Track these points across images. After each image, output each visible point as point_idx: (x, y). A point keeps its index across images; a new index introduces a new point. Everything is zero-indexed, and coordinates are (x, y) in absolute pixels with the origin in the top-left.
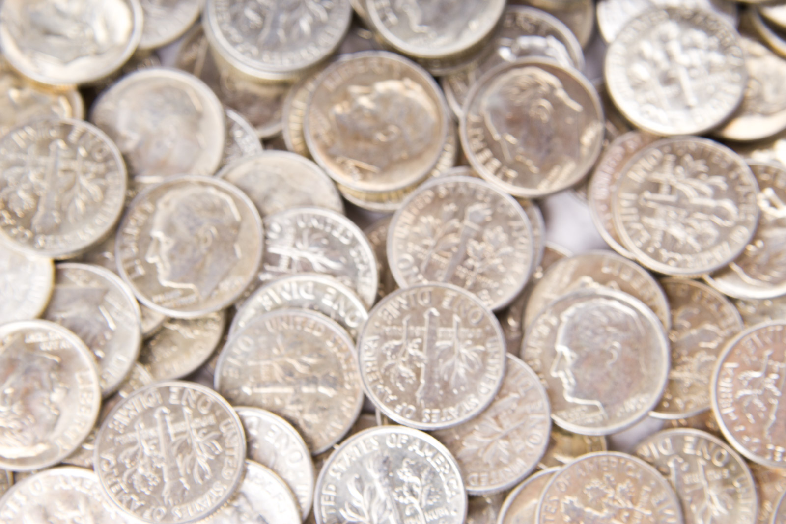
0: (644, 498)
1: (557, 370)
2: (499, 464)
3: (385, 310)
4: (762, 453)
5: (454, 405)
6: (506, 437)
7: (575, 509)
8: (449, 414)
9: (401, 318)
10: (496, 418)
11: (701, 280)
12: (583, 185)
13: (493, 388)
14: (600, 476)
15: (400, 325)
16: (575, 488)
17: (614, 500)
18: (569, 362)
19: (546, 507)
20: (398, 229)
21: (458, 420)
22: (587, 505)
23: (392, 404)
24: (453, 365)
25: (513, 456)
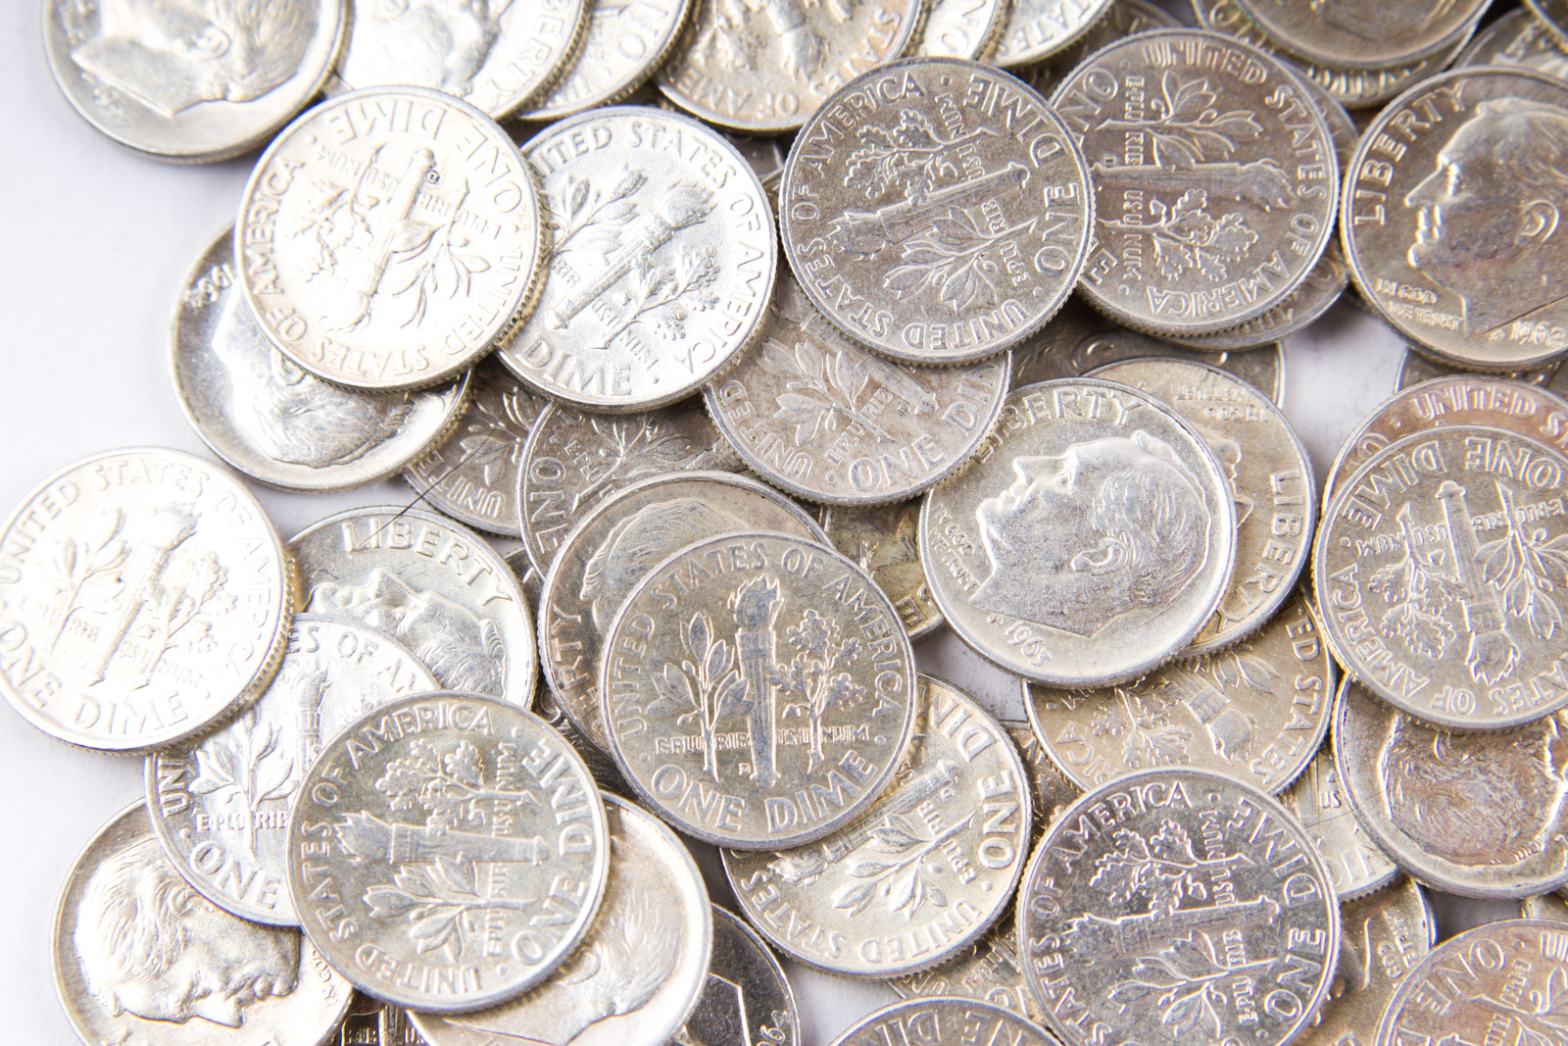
0: (846, 734)
1: (1025, 467)
2: (785, 428)
3: (986, 83)
4: (1038, 929)
5: (857, 291)
6: (843, 420)
7: (762, 607)
8: (837, 289)
9: (984, 121)
10: (874, 386)
11: (1339, 673)
12: (1426, 362)
13: (930, 352)
14: (849, 629)
15: (969, 124)
16: (805, 590)
17: (815, 675)
18: (1052, 482)
19: (740, 548)
20: (1166, 43)
21: (832, 310)
22: (778, 628)
23: (808, 176)
24: (937, 257)
25: (813, 447)
